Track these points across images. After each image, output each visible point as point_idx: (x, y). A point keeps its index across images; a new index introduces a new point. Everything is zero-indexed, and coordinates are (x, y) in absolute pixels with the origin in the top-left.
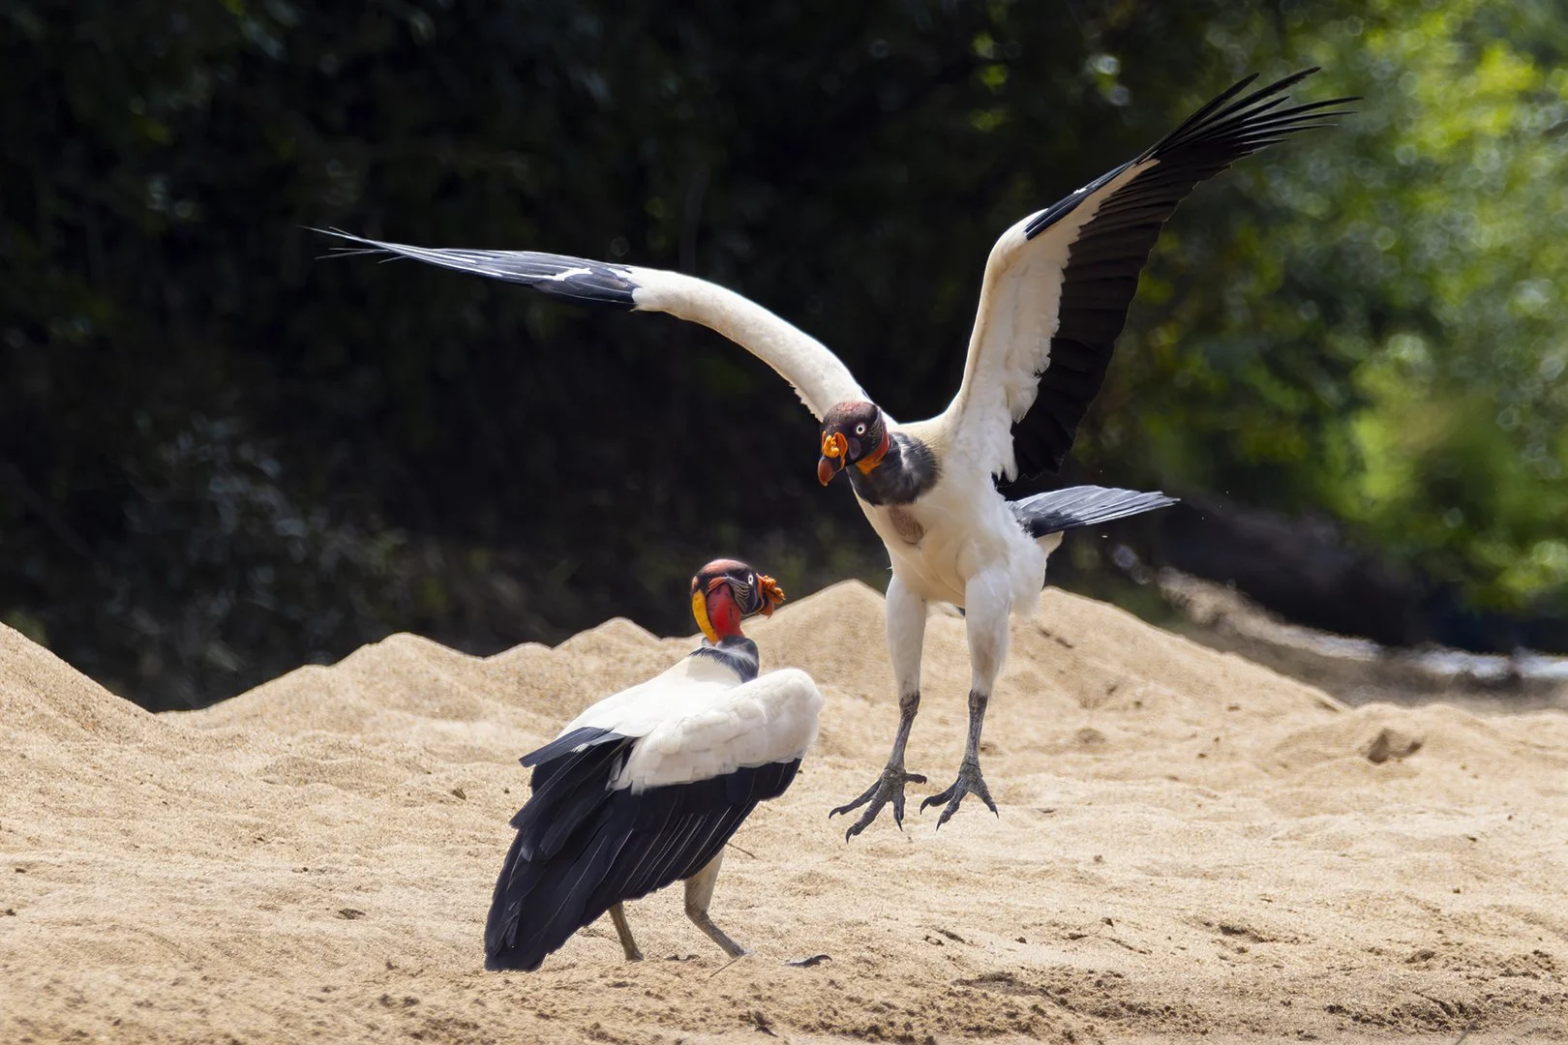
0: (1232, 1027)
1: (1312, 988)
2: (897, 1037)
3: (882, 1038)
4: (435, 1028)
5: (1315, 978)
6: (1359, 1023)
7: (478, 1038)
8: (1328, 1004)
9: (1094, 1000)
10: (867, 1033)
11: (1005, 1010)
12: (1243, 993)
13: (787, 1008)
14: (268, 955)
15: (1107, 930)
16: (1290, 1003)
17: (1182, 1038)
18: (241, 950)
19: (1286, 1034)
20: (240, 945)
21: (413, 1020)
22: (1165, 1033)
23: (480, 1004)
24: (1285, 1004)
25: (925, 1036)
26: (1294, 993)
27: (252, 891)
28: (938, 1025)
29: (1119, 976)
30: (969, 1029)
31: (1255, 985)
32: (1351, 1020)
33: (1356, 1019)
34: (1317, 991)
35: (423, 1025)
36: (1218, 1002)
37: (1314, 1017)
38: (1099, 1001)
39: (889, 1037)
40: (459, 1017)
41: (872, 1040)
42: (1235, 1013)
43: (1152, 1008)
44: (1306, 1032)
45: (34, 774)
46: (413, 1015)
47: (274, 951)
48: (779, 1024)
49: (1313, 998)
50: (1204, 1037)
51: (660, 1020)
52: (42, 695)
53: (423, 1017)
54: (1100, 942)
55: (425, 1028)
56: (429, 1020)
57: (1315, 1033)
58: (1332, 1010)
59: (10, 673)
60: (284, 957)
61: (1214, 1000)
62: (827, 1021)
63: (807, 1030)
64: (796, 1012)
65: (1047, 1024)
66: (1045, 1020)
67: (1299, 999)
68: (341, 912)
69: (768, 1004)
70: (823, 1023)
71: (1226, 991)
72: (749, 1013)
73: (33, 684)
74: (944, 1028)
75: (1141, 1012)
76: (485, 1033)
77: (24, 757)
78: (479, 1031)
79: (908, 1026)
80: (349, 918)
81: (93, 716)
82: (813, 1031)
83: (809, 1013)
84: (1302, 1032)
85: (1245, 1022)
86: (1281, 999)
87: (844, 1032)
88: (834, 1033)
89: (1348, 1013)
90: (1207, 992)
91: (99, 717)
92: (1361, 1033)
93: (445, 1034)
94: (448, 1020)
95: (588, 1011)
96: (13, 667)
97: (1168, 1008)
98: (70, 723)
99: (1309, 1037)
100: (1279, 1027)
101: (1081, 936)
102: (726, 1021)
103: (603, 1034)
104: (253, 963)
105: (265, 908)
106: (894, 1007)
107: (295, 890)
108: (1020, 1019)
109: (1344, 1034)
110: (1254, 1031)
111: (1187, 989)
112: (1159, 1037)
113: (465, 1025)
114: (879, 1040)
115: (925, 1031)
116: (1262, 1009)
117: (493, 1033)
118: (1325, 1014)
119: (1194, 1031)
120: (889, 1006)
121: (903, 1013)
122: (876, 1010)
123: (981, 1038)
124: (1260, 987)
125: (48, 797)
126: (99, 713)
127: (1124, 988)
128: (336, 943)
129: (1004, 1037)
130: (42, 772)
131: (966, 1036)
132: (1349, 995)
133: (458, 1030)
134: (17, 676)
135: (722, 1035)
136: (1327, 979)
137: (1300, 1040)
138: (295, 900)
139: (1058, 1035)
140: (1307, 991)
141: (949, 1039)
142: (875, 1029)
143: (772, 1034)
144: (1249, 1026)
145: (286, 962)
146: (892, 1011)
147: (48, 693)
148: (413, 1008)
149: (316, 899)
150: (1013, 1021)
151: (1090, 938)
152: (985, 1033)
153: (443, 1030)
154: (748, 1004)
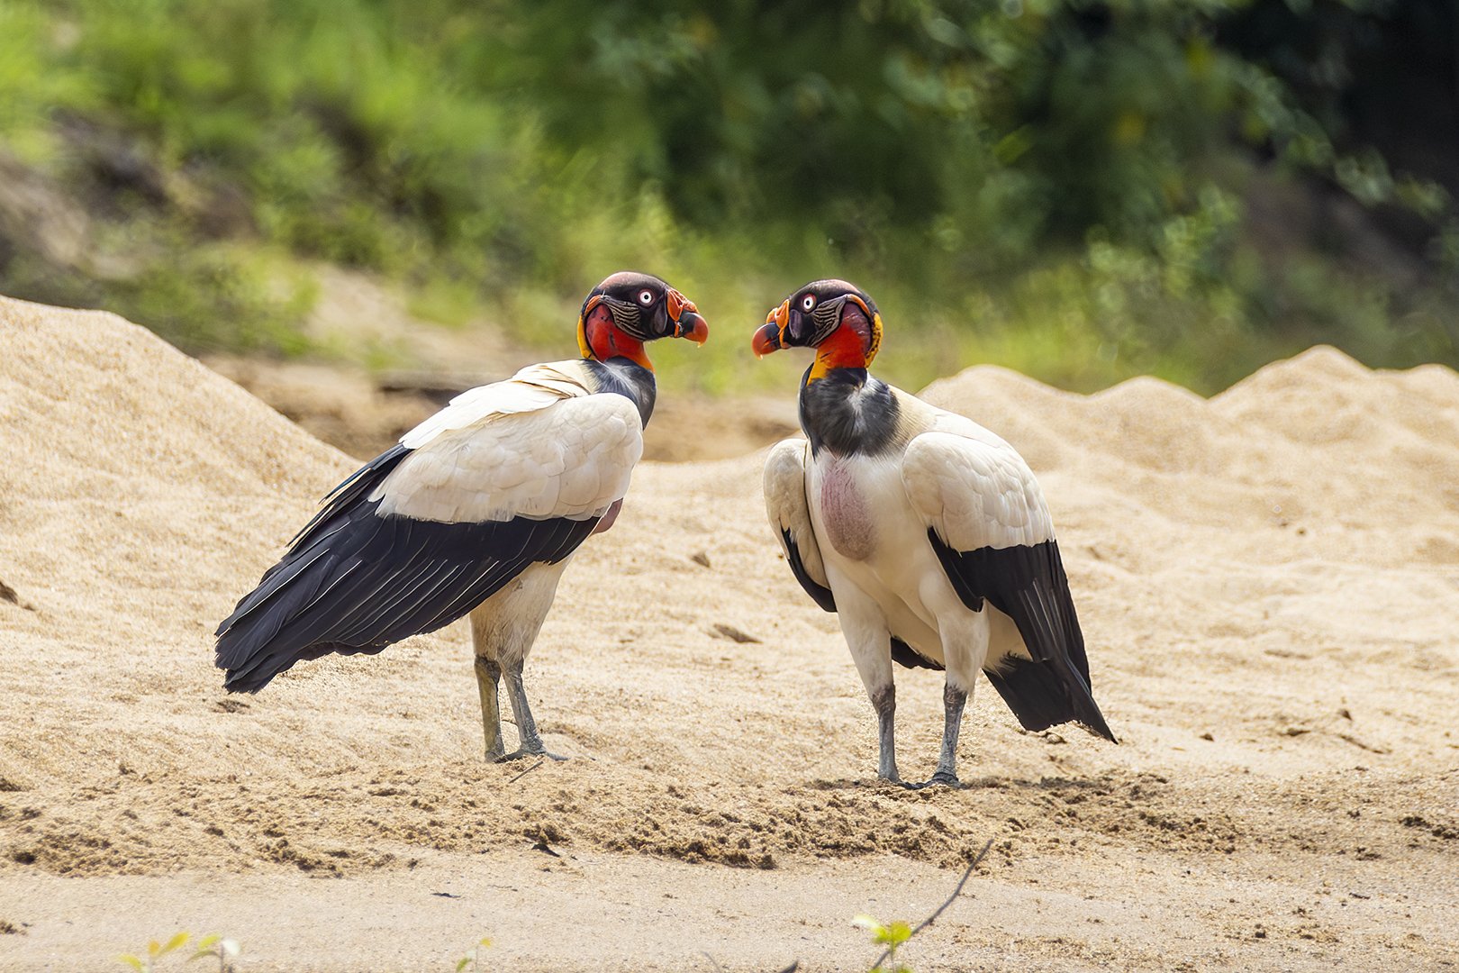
0: (1275, 846)
1: (1393, 795)
2: (726, 856)
3: (707, 858)
4: (55, 847)
5: (1401, 783)
6: (1439, 839)
7: (105, 859)
8: (1405, 815)
9: (1111, 810)
10: (688, 851)
11: (893, 823)
12: (1305, 801)
13: (594, 822)
14: (81, 756)
15: (1342, 726)
16: (1358, 814)
17: (1196, 856)
18: (44, 750)
19: (1343, 852)
20: (44, 745)
21: (26, 836)
22: (1175, 851)
23: (130, 816)
24: (1352, 816)
25: (762, 855)
26: (1369, 801)
27: (117, 678)
28: (784, 841)
29: (1163, 781)
30: (826, 847)
31: (1323, 792)
32: (1431, 836)
33: (1437, 833)
34: (1398, 799)
35: (39, 842)
36: (1270, 814)
37: (1383, 831)
38: (1116, 812)
39: (716, 857)
40: (87, 833)
41: (692, 861)
42: (1286, 826)
43: (1177, 821)
44: (1368, 851)
45: (129, 537)
46: (29, 830)
47: (90, 752)
48: (577, 841)
49: (1391, 807)
50: (1228, 856)
51: (410, 836)
52: (216, 440)
53: (41, 832)
54: (1325, 740)
55: (40, 846)
56: (48, 837)
57: (1379, 851)
58: (1409, 822)
59: (177, 414)
60: (104, 759)
61: (1265, 810)
62: (641, 837)
63: (612, 848)
64: (603, 825)
65: (941, 840)
66: (942, 836)
67: (1373, 808)
68: (220, 704)
69: (571, 817)
70: (634, 839)
71: (1285, 800)
72: (538, 827)
73: (204, 426)
74: (790, 846)
75: (1163, 825)
76: (116, 852)
77: (119, 515)
78: (109, 850)
79: (744, 843)
80: (229, 711)
81: (279, 466)
82: (620, 849)
83: (620, 827)
84: (1364, 849)
85: (1295, 837)
86: (1350, 809)
87: (659, 851)
88: (645, 852)
89: (1429, 826)
90: (1262, 800)
91: (286, 467)
92: (1440, 851)
93: (66, 853)
94: (73, 836)
95: (321, 824)
96: (183, 406)
97: (1197, 820)
98: (243, 475)
99: (1372, 855)
100: (1336, 843)
101: (1301, 732)
102: (501, 835)
103: (290, 853)
104: (56, 767)
105: (120, 699)
106: (736, 820)
107: (172, 677)
108: (908, 835)
109: (1416, 852)
110: (1303, 849)
111: (1238, 797)
112: (1165, 856)
113: (92, 843)
114: (703, 860)
115: (764, 849)
116: (1321, 822)
117: (126, 852)
118: (1399, 827)
119: (1217, 849)
120: (729, 818)
121: (745, 827)
122: (714, 823)
123: (839, 857)
124: (1328, 794)
125: (135, 565)
126: (287, 461)
127: (1165, 795)
128: (183, 742)
129: (869, 856)
130: (140, 534)
131: (818, 855)
132: (1437, 804)
133: (83, 849)
134: (186, 418)
135: (487, 854)
136: (1415, 785)
137: (1360, 859)
138: (170, 689)
139: (954, 854)
140: (1386, 799)
141: (794, 858)
142: (698, 848)
143: (551, 853)
144: (1298, 842)
145: (105, 764)
146: (732, 824)
147: (223, 437)
148: (31, 822)
149: (196, 688)
150: (898, 836)
151: (1313, 734)
152: (845, 852)
153: (65, 848)
154: (544, 816)
